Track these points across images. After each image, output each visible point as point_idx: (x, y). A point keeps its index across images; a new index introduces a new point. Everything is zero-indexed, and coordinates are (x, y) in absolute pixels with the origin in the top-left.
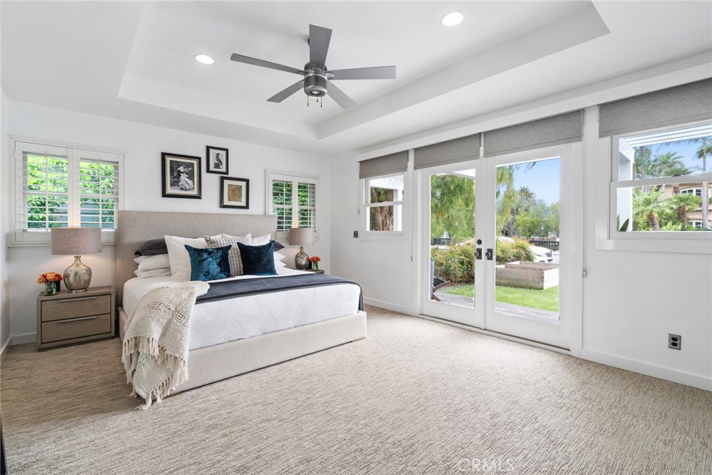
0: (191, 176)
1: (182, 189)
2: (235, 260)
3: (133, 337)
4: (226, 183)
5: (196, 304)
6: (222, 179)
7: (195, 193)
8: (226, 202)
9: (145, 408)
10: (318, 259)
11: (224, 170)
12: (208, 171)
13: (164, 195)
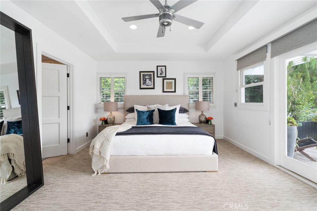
0: (150, 79)
1: (147, 85)
2: (156, 117)
3: (92, 145)
4: (165, 81)
5: (115, 135)
6: (164, 79)
7: (152, 87)
8: (165, 90)
9: (93, 175)
10: (212, 118)
11: (164, 75)
12: (158, 77)
13: (141, 89)
